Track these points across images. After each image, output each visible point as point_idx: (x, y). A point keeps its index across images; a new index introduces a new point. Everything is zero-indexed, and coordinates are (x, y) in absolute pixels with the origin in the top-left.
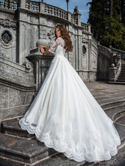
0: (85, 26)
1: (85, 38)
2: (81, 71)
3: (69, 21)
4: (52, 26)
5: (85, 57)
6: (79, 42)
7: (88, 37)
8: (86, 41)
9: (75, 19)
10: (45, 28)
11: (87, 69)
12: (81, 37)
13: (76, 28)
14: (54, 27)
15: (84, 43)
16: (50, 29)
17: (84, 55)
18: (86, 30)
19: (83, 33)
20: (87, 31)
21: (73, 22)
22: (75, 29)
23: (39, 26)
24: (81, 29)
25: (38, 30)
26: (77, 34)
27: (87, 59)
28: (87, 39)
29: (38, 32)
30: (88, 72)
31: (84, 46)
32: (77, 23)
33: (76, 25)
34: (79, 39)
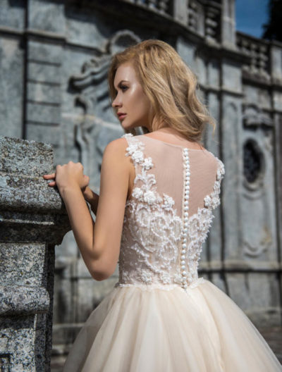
0: (258, 51)
1: (254, 107)
2: (236, 270)
3: (177, 19)
4: (94, 44)
5: (255, 195)
6: (228, 125)
7: (272, 103)
8: (262, 118)
9: (206, 17)
10: (55, 51)
11: (267, 260)
12: (238, 102)
13: (214, 57)
14: (103, 49)
15: (253, 127)
16: (84, 58)
17: (253, 186)
18: (258, 66)
19: (246, 81)
20: (264, 73)
21: (196, 28)
22: (206, 64)
23: (24, 39)
24: (237, 60)
25: (20, 61)
26: (215, 86)
27: (266, 207)
28: (265, 111)
29: (20, 70)
30: (273, 277)
31: (250, 146)
32: (217, 33)
33: (211, 41)
34: (229, 111)
